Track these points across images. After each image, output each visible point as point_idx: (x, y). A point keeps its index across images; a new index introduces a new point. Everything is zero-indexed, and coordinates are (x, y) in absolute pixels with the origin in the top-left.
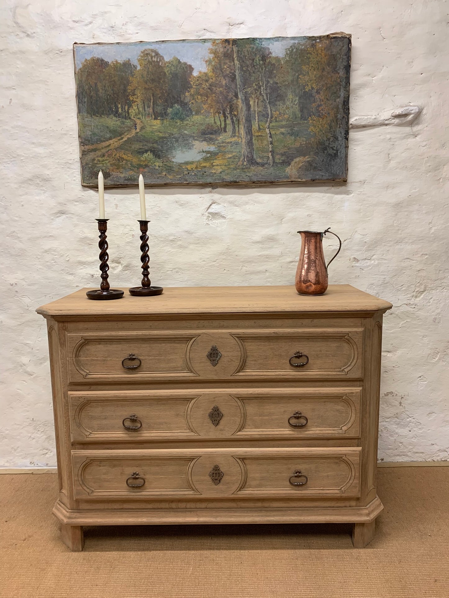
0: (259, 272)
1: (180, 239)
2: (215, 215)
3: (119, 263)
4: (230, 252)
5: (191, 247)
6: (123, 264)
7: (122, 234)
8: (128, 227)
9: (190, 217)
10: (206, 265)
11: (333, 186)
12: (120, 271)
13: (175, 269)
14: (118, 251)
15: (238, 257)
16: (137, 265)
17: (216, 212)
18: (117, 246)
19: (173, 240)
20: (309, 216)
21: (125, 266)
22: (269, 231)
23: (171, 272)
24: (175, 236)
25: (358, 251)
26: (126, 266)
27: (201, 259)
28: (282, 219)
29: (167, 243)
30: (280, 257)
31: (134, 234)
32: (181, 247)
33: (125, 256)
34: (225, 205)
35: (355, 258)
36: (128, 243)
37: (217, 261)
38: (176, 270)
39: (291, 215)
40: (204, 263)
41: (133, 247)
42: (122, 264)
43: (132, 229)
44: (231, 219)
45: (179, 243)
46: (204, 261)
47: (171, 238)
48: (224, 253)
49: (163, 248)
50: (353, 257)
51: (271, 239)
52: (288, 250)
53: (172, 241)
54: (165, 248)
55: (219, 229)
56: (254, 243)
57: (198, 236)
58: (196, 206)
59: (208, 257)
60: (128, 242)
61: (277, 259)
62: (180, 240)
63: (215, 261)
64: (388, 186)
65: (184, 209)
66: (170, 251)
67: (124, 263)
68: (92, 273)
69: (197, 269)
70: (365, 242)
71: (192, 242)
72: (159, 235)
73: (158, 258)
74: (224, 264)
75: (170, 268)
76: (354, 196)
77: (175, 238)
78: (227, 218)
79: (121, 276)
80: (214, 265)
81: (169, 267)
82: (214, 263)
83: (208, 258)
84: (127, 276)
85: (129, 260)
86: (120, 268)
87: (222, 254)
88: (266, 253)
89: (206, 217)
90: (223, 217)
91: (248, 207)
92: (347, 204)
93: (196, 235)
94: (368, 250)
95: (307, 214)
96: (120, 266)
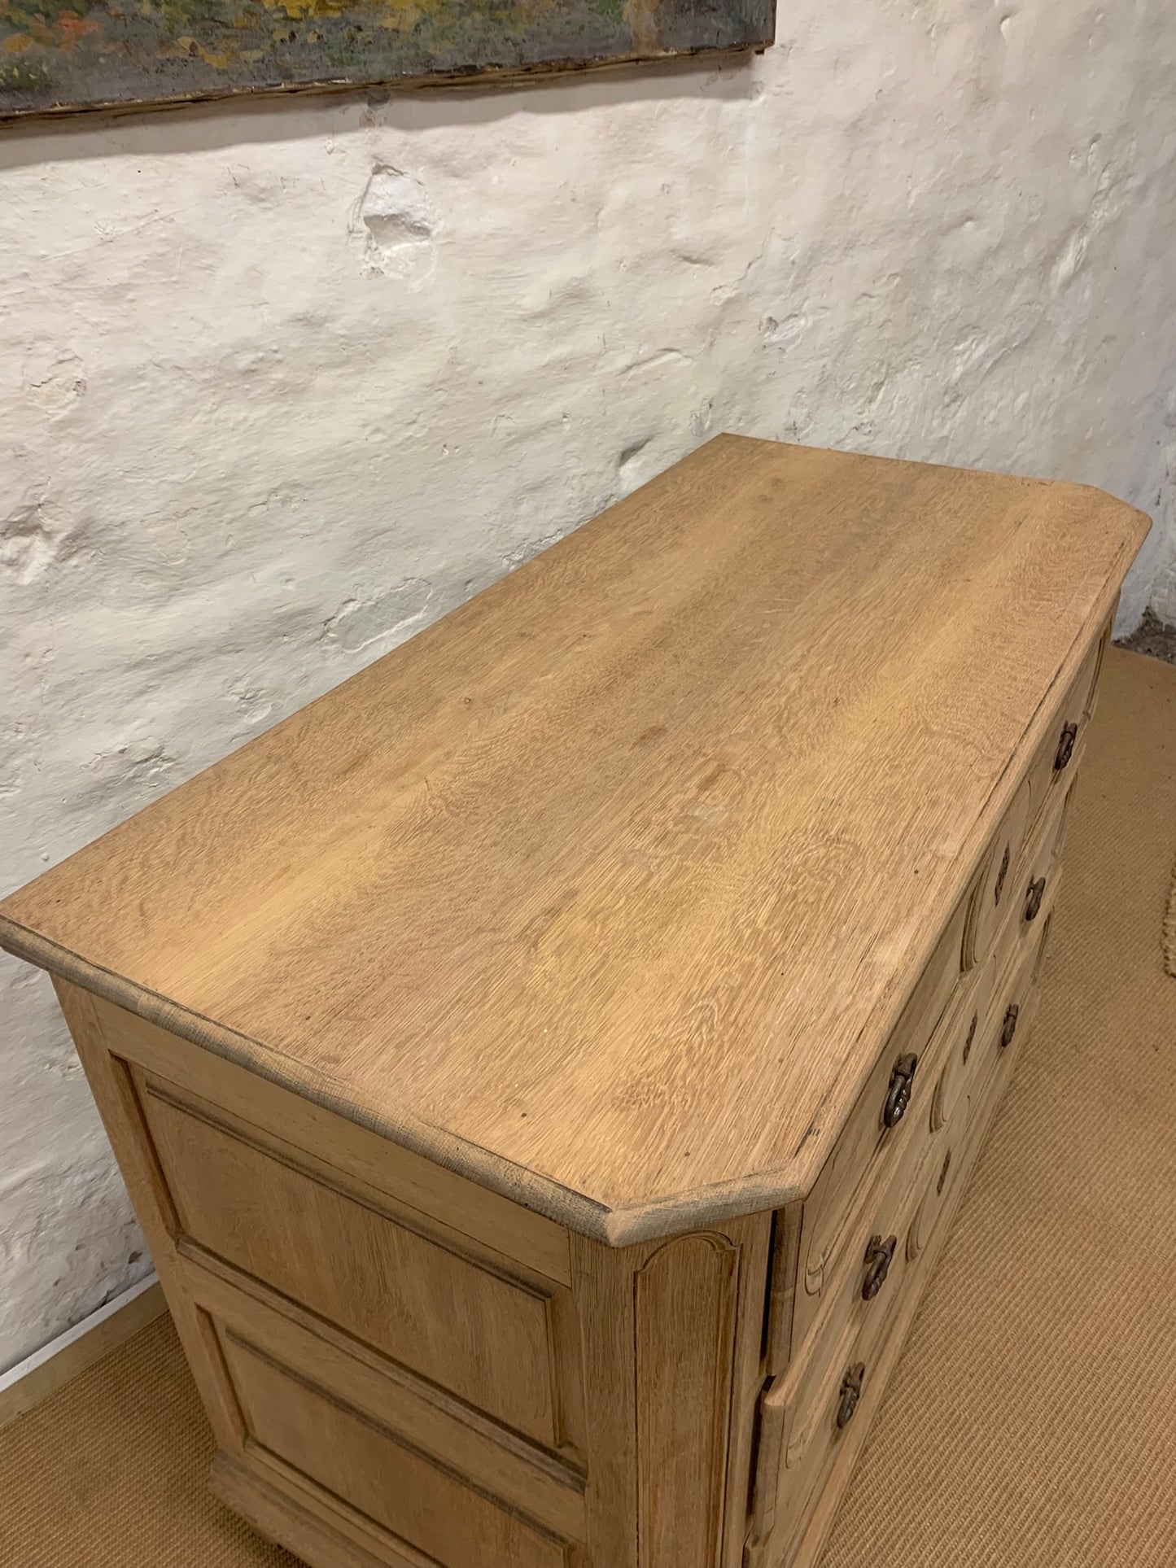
0: (548, 426)
1: (278, 356)
2: (383, 225)
3: (30, 529)
4: (460, 374)
5: (323, 381)
6: (58, 532)
7: (22, 388)
8: (45, 347)
9: (304, 250)
10: (386, 445)
11: (720, 69)
12: (50, 565)
13: (275, 491)
14: (20, 479)
15: (484, 389)
16: (120, 519)
17: (391, 212)
18: (10, 453)
19: (254, 367)
20: (666, 189)
21: (68, 538)
22: (565, 268)
23: (264, 508)
24: (258, 349)
25: (777, 293)
26: (74, 537)
27: (364, 426)
28: (597, 214)
29: (228, 384)
30: (599, 356)
31: (80, 376)
32: (284, 391)
33: (59, 493)
34: (421, 176)
35: (770, 320)
36: (62, 429)
37: (421, 419)
38: (282, 494)
39: (620, 193)
40: (379, 437)
41: (91, 440)
42: (48, 536)
43: (67, 356)
44: (448, 234)
45: (278, 375)
46: (377, 430)
47: (244, 361)
48: (443, 382)
49: (216, 415)
50: (766, 316)
51: (576, 295)
52: (619, 326)
53: (248, 373)
54: (220, 414)
55: (415, 286)
56: (525, 321)
57: (343, 332)
58: (320, 194)
59: (388, 410)
60: (64, 424)
61: (590, 366)
62: (280, 361)
63: (414, 422)
64: (837, 61)
65: (270, 214)
66: (246, 419)
67: (62, 523)
69: (357, 468)
70: (793, 263)
71: (321, 362)
72: (195, 359)
73: (204, 464)
74: (442, 424)
75: (258, 495)
76: (765, 102)
77: (261, 360)
78: (434, 233)
79: (59, 588)
80: (411, 437)
81: (253, 488)
82: (411, 431)
83: (390, 417)
84: (83, 577)
85: (83, 504)
86: (41, 553)
87: (433, 387)
88: (561, 351)
89: (362, 243)
90: (422, 231)
91: (496, 176)
92: (750, 134)
93: (339, 327)
94: (796, 287)
95: (659, 182)
96: (37, 541)
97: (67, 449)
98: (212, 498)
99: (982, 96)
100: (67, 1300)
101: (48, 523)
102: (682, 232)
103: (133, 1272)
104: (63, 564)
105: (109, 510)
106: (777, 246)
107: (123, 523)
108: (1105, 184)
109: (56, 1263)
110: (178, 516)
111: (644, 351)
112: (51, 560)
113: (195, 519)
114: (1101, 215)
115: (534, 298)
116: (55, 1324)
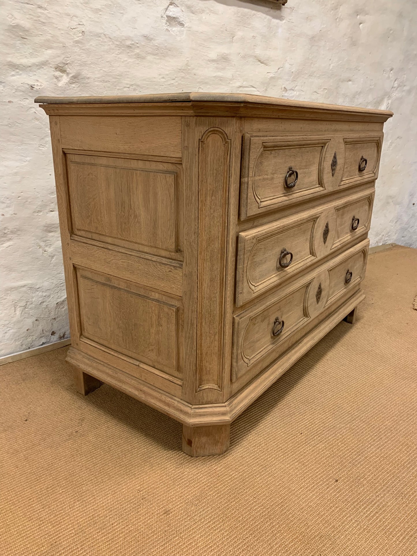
1: (138, 45)
2: (172, 20)
3: (63, 71)
4: (189, 69)
5: (150, 58)
6: (70, 74)
7: (68, 28)
8: (76, 19)
9: (148, 18)
10: (166, 83)
11: (272, 8)
12: (67, 83)
13: (132, 85)
14: (63, 54)
15: (195, 77)
16: (88, 76)
17: (174, 16)
19: (131, 46)
20: (254, 38)
21: (73, 77)
22: (223, 50)
23: (128, 89)
24: (133, 40)
25: (287, 80)
26: (74, 77)
27: (160, 75)
28: (233, 37)
29: (123, 49)
30: (231, 80)
31: (84, 30)
32: (138, 57)
33: (73, 62)
34: (183, 9)
35: (285, 88)
36: (76, 43)
37: (176, 79)
38: (134, 87)
39: (240, 34)
40: (163, 80)
41: (84, 50)
42: (68, 74)
43: (81, 23)
44: (189, 28)
45: (137, 51)
46: (163, 78)
47: (128, 43)
48: (183, 70)
49: (119, 56)
50: (283, 86)
51: (224, 59)
52: (238, 73)
53: (129, 47)
55: (178, 39)
56: (210, 61)
57: (157, 45)
58: (155, 4)
59: (168, 73)
60: (77, 42)
61: (228, 82)
62: (138, 47)
63: (174, 79)
64: (307, 18)
65: (140, 5)
66: (126, 61)
67: (72, 71)
68: (31, 83)
69: (157, 87)
70: (292, 72)
71: (150, 52)
72: (115, 37)
73: (114, 69)
74: (182, 83)
75: (127, 84)
76: (285, 22)
77: (133, 44)
78: (185, 26)
79: (68, 91)
80: (172, 84)
81: (126, 82)
82: (173, 82)
83: (167, 75)
84: (75, 91)
85: (78, 68)
86: (65, 79)
87: (181, 70)
88: (220, 74)
89: (165, 21)
90: (182, 25)
91: (204, 16)
92: (280, 30)
93: (156, 43)
94: (293, 81)
95: (252, 35)
96: (65, 76)
97: (77, 50)
98: (114, 80)
99: (354, 43)
100: (29, 339)
101: (68, 70)
102: (258, 52)
103: (52, 339)
104: (70, 85)
105: (85, 72)
106: (287, 66)
107: (89, 78)
108: (396, 85)
109: (29, 322)
110: (104, 81)
111: (245, 84)
112: (67, 82)
113: (108, 84)
114: (396, 95)
115: (213, 55)
116: (24, 346)
